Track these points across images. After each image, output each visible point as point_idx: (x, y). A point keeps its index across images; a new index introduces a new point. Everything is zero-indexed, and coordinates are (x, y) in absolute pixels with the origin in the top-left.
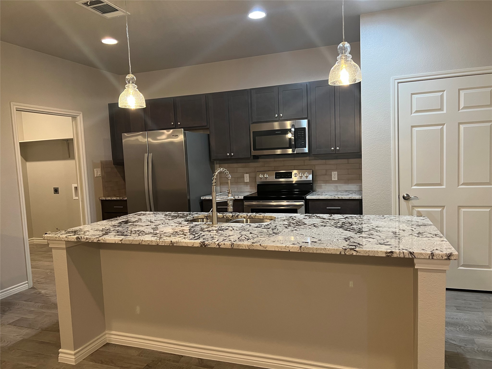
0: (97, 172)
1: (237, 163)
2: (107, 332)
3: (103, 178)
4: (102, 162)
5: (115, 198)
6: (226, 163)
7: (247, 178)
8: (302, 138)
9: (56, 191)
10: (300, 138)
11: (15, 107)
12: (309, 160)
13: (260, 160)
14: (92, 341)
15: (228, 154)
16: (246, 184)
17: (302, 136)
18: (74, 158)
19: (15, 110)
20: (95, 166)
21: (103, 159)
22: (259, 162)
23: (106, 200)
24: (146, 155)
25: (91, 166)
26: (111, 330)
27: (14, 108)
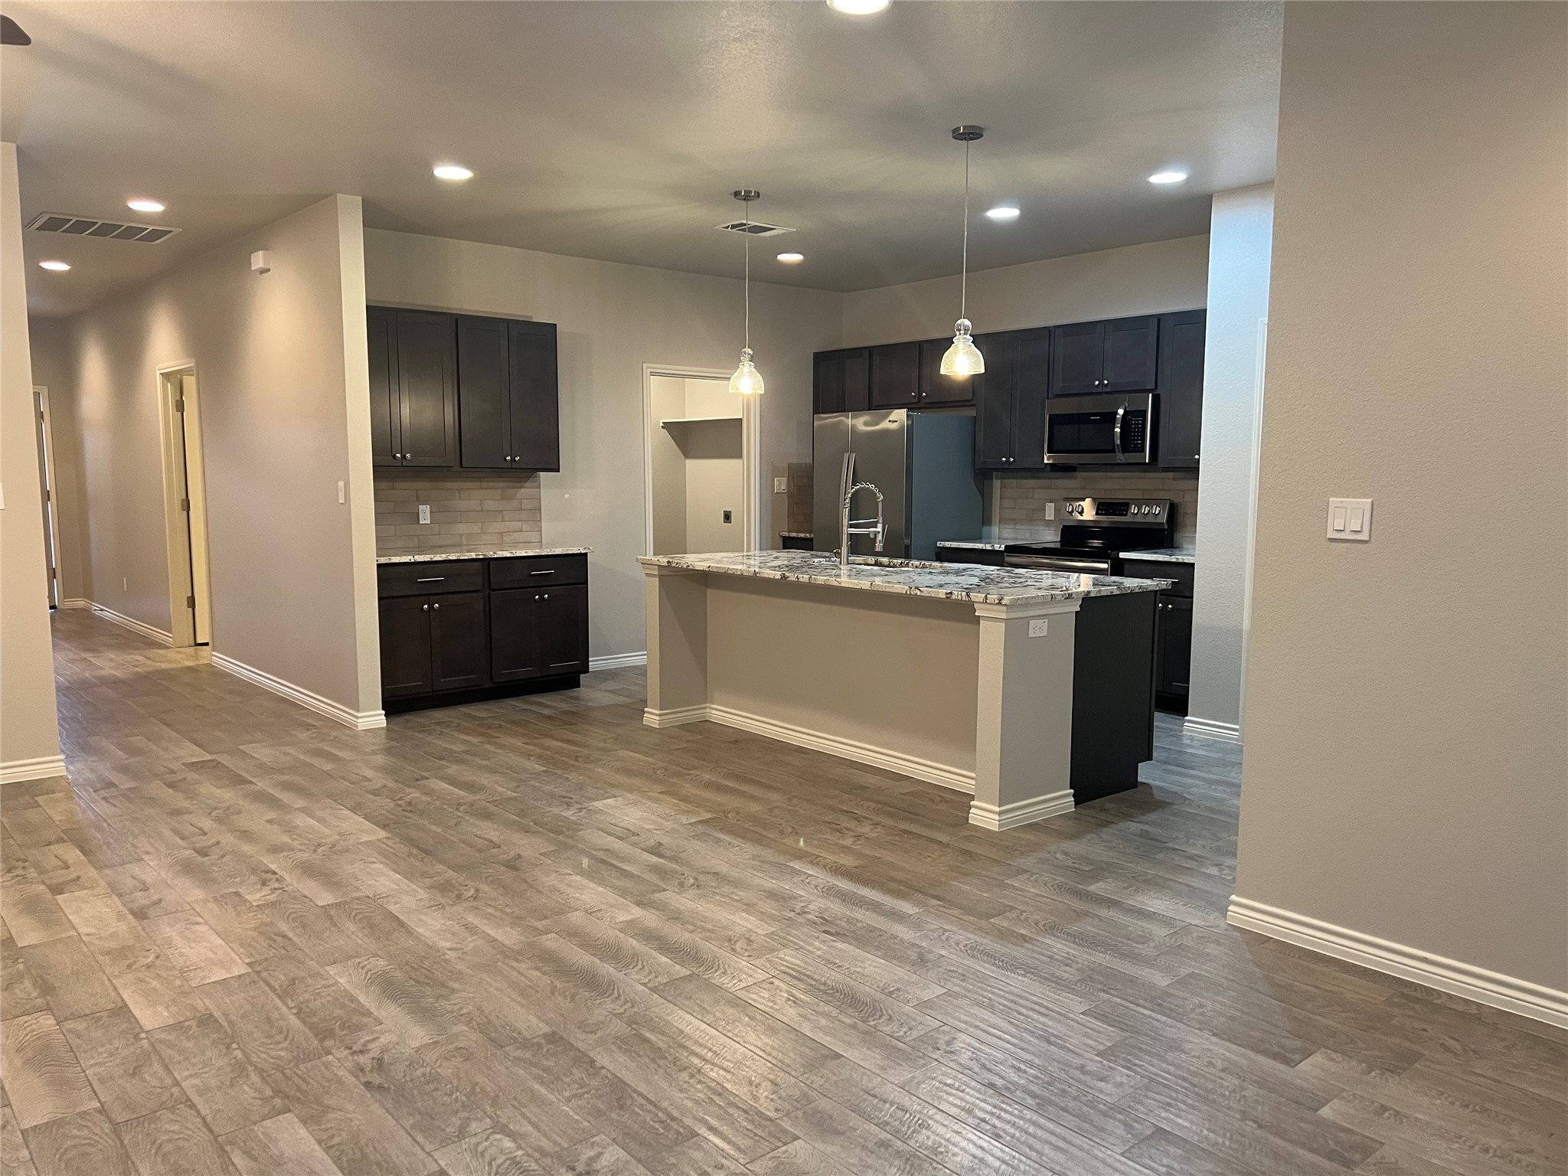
0: (780, 484)
1: (1034, 478)
2: (708, 705)
3: (790, 495)
4: (790, 466)
5: (802, 535)
6: (1014, 478)
7: (1050, 513)
8: (1138, 432)
9: (727, 517)
10: (1135, 432)
11: (650, 370)
12: (1174, 479)
13: (1079, 474)
14: (684, 709)
15: (1004, 459)
16: (1049, 523)
17: (1138, 428)
18: (740, 456)
19: (649, 374)
20: (775, 472)
21: (794, 461)
22: (1076, 478)
23: (789, 537)
24: (846, 455)
25: (769, 471)
26: (713, 703)
27: (647, 372)
